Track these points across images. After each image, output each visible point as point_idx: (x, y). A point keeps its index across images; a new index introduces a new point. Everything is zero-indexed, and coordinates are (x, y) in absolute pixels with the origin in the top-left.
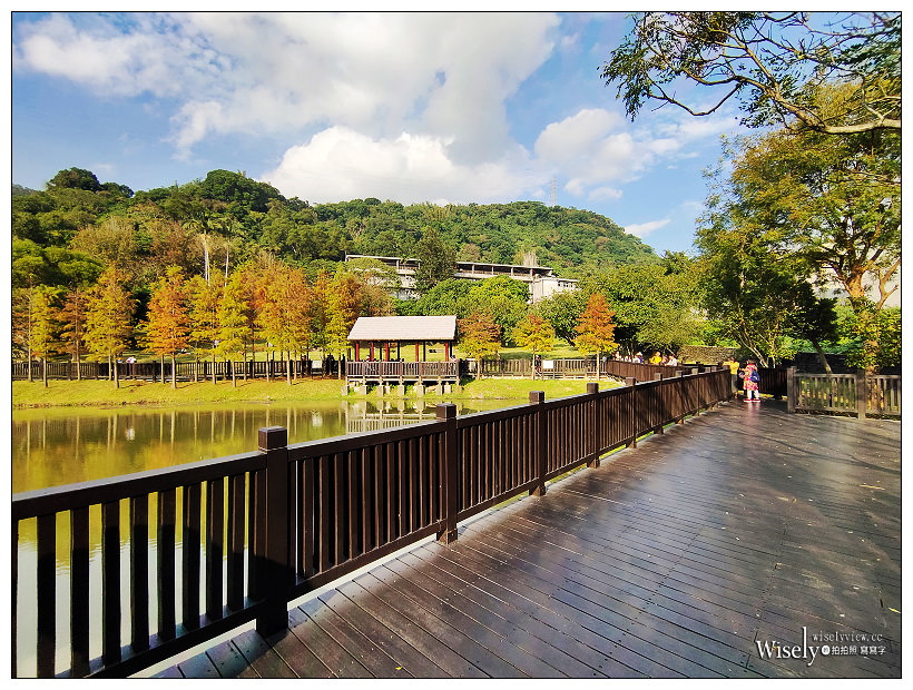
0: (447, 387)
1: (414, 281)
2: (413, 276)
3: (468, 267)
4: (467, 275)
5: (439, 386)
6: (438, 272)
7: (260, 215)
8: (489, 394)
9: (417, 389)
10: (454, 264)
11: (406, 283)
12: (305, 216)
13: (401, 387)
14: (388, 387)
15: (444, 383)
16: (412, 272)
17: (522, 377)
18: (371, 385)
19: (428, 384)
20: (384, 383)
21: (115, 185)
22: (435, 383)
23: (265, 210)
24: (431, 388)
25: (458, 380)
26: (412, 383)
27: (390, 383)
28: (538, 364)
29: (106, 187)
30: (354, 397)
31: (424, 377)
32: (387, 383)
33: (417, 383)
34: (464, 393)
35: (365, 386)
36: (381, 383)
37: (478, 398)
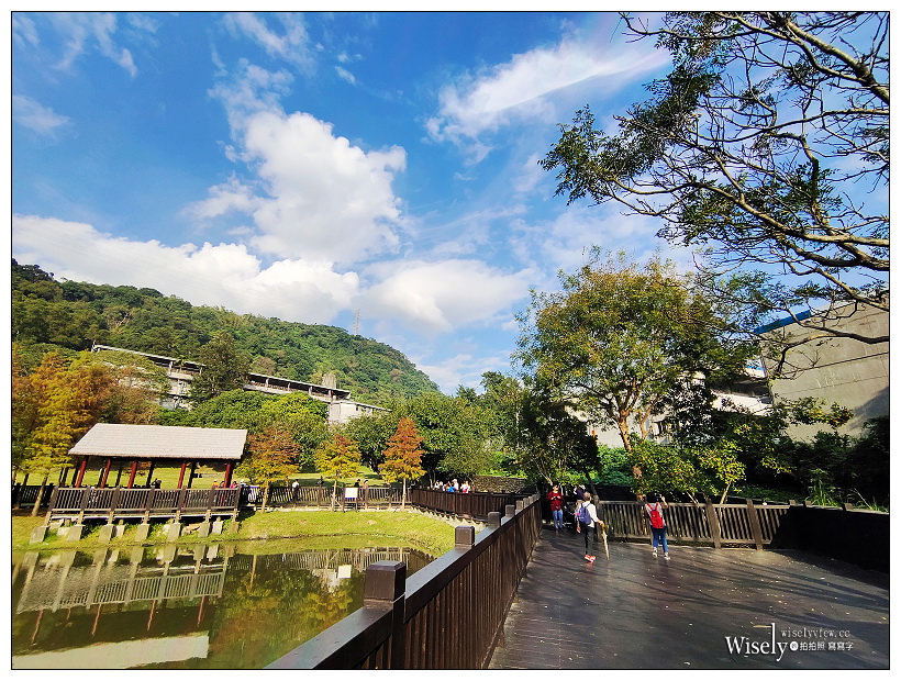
0: (218, 524)
1: (187, 389)
2: (189, 382)
3: (261, 380)
4: (258, 388)
5: (206, 523)
6: (224, 382)
8: (275, 531)
9: (170, 530)
10: (246, 374)
11: (176, 389)
13: (145, 526)
14: (121, 528)
15: (213, 519)
16: (189, 377)
17: (317, 509)
18: (91, 525)
19: (186, 521)
20: (116, 522)
22: (201, 519)
24: (192, 526)
25: (234, 514)
26: (164, 521)
27: (126, 520)
28: (340, 492)
30: (55, 544)
31: (185, 511)
32: (121, 521)
33: (172, 520)
34: (241, 531)
35: (80, 526)
36: (110, 521)
37: (259, 539)
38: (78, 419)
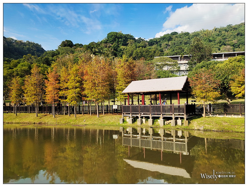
0: (179, 121)
2: (187, 64)
3: (220, 56)
4: (219, 60)
5: (173, 121)
7: (124, 47)
8: (208, 127)
9: (160, 122)
10: (211, 55)
11: (183, 68)
12: (142, 45)
13: (151, 120)
14: (144, 120)
15: (177, 118)
16: (187, 62)
18: (134, 120)
19: (167, 119)
20: (142, 117)
21: (78, 44)
22: (171, 118)
23: (126, 45)
24: (170, 121)
25: (185, 117)
26: (158, 118)
27: (146, 117)
29: (75, 45)
30: (126, 124)
31: (165, 114)
32: (144, 117)
33: (160, 118)
34: (190, 125)
35: (131, 119)
36: (139, 117)
37: (199, 130)
38: (126, 80)
